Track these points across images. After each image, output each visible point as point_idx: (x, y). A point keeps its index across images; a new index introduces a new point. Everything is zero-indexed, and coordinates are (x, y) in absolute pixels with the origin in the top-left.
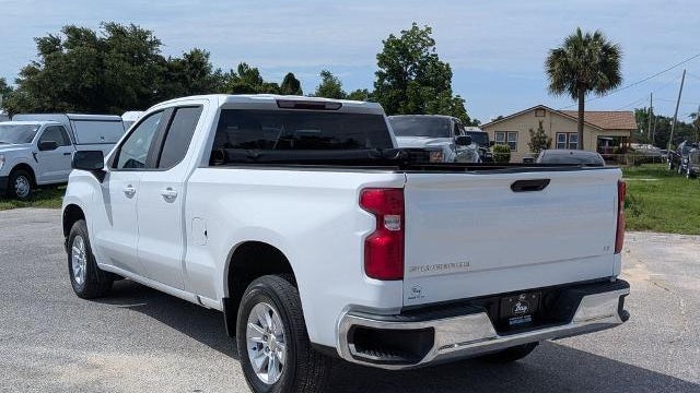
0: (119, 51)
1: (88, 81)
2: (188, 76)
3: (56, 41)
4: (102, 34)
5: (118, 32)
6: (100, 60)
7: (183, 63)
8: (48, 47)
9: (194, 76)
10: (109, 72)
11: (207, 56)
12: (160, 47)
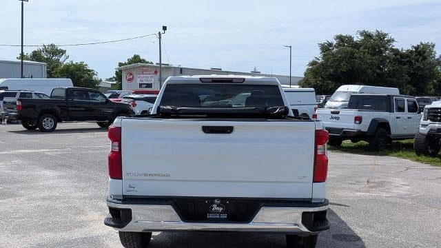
0: (366, 48)
1: (344, 67)
2: (413, 61)
3: (330, 45)
4: (357, 38)
5: (367, 36)
6: (352, 54)
7: (412, 52)
8: (325, 48)
9: (417, 60)
10: (358, 61)
11: (433, 46)
12: (394, 44)
